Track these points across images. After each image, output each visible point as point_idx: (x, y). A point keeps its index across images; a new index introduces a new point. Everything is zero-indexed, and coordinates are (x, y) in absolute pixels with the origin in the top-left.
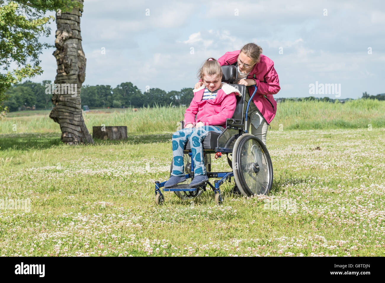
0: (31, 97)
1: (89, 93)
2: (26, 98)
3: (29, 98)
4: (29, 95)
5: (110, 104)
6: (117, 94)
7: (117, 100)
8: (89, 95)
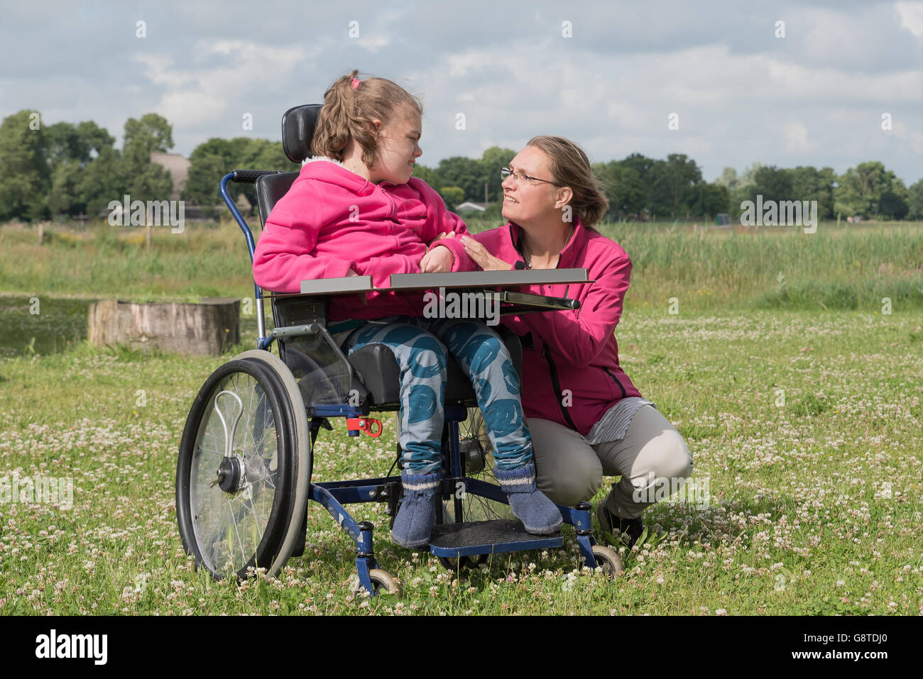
0: (637, 191)
1: (776, 185)
2: (624, 194)
3: (632, 194)
4: (633, 186)
5: (827, 210)
6: (846, 189)
7: (845, 201)
8: (777, 189)
